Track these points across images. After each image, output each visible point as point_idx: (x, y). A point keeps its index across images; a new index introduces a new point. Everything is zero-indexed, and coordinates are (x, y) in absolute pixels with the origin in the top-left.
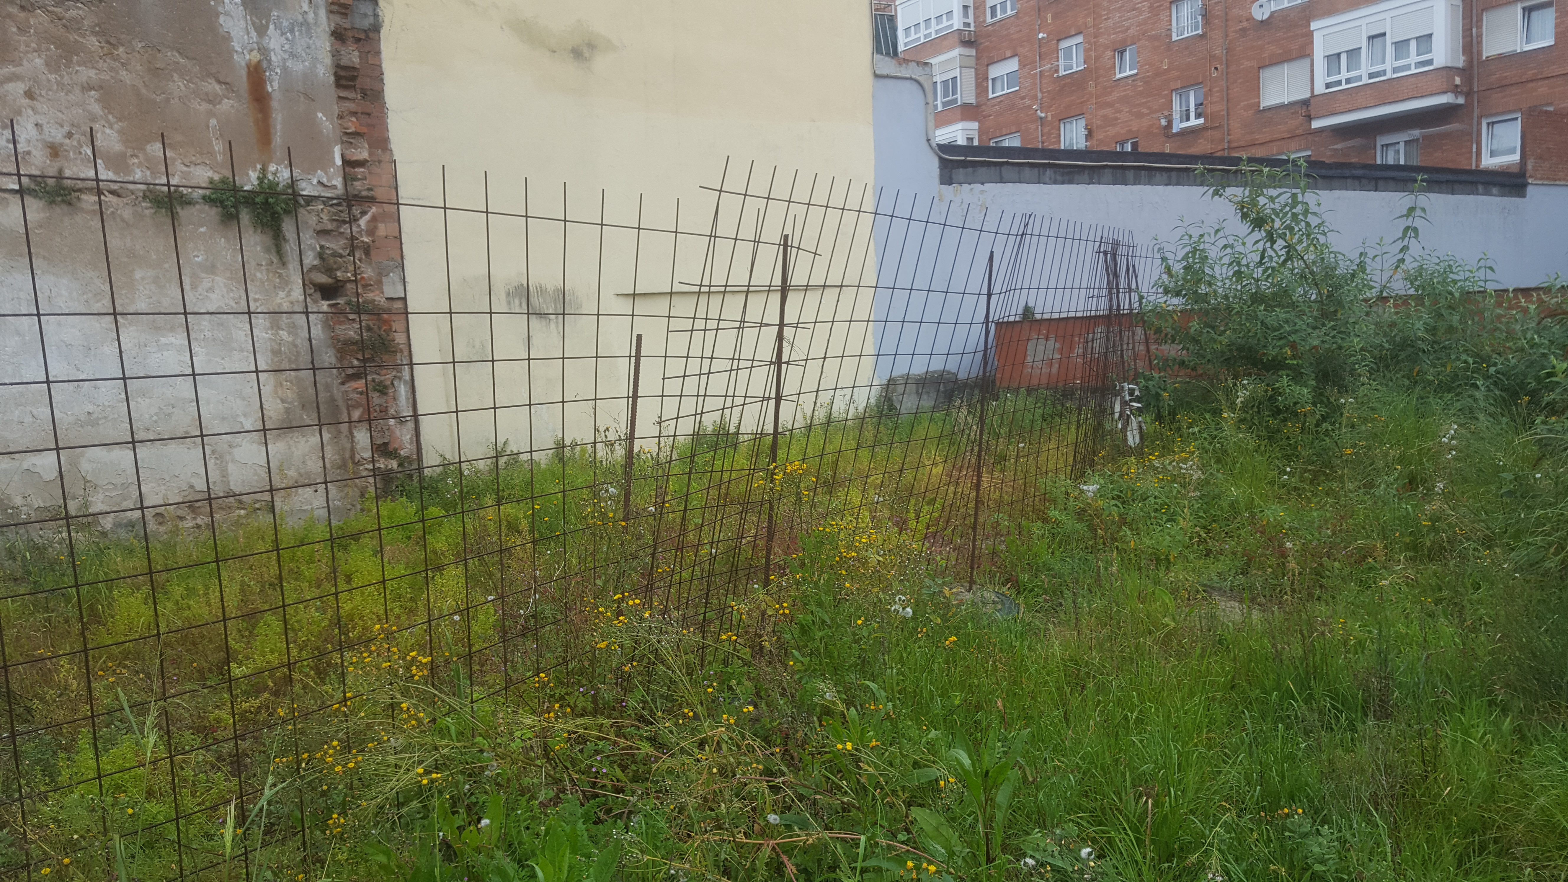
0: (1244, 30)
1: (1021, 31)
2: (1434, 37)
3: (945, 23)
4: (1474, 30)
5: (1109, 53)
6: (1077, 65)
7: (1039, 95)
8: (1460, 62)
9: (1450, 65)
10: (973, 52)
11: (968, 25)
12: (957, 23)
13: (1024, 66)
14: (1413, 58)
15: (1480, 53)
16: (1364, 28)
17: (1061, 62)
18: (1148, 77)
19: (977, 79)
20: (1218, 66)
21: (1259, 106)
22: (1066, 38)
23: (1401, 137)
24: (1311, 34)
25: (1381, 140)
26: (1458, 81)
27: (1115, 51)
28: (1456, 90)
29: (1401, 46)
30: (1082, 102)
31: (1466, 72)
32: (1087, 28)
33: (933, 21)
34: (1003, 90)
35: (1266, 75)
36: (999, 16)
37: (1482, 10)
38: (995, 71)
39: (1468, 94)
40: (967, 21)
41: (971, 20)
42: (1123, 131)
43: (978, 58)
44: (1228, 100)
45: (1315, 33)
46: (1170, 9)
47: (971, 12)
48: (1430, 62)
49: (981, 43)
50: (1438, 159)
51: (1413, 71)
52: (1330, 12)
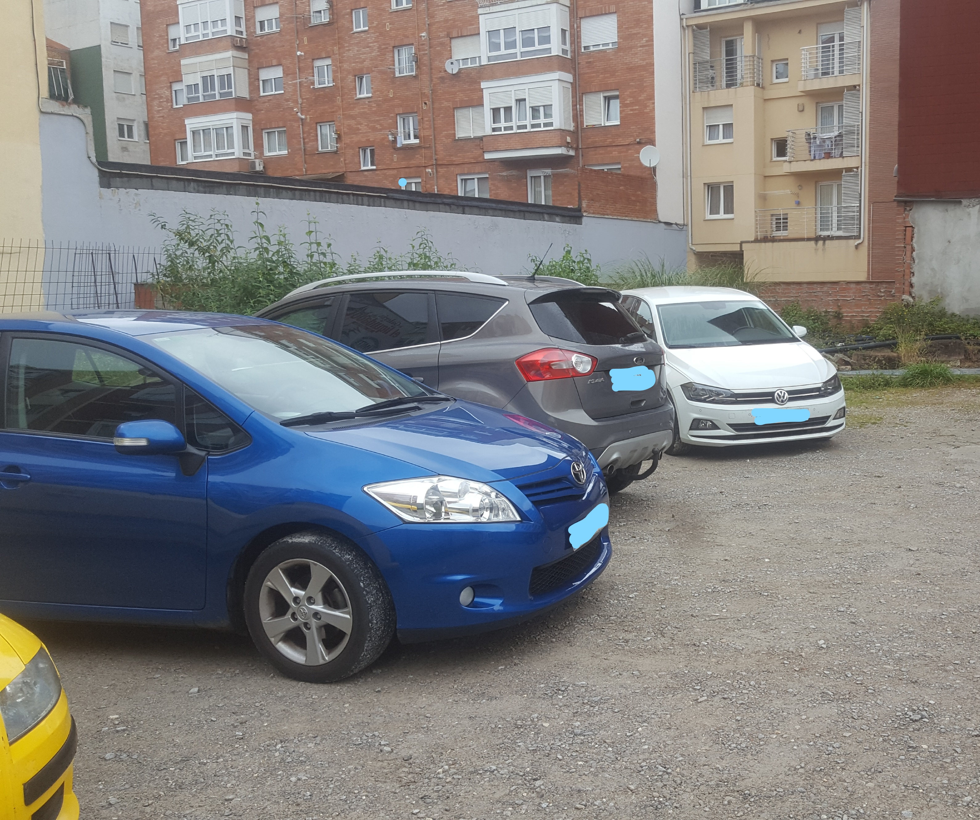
0: (442, 78)
1: (284, 46)
2: (553, 106)
3: (220, 28)
4: (578, 106)
5: (351, 77)
6: (328, 82)
7: (300, 101)
8: (571, 127)
9: (563, 128)
10: (246, 56)
11: (241, 33)
12: (230, 29)
13: (287, 75)
14: (542, 120)
15: (582, 122)
16: (513, 92)
17: (316, 78)
18: (380, 101)
19: (249, 78)
20: (427, 102)
21: (455, 137)
22: (318, 59)
23: (540, 172)
24: (482, 90)
25: (531, 173)
26: (569, 139)
27: (355, 76)
28: (568, 146)
29: (535, 110)
30: (333, 112)
31: (574, 134)
32: (334, 54)
33: (210, 25)
34: (272, 91)
35: (459, 115)
36: (267, 31)
37: (582, 94)
38: (264, 74)
39: (577, 149)
40: (239, 29)
41: (243, 28)
42: (364, 140)
43: (250, 61)
44: (434, 128)
45: (484, 90)
46: (393, 51)
47: (243, 22)
48: (551, 124)
49: (253, 50)
51: (542, 129)
52: (492, 78)
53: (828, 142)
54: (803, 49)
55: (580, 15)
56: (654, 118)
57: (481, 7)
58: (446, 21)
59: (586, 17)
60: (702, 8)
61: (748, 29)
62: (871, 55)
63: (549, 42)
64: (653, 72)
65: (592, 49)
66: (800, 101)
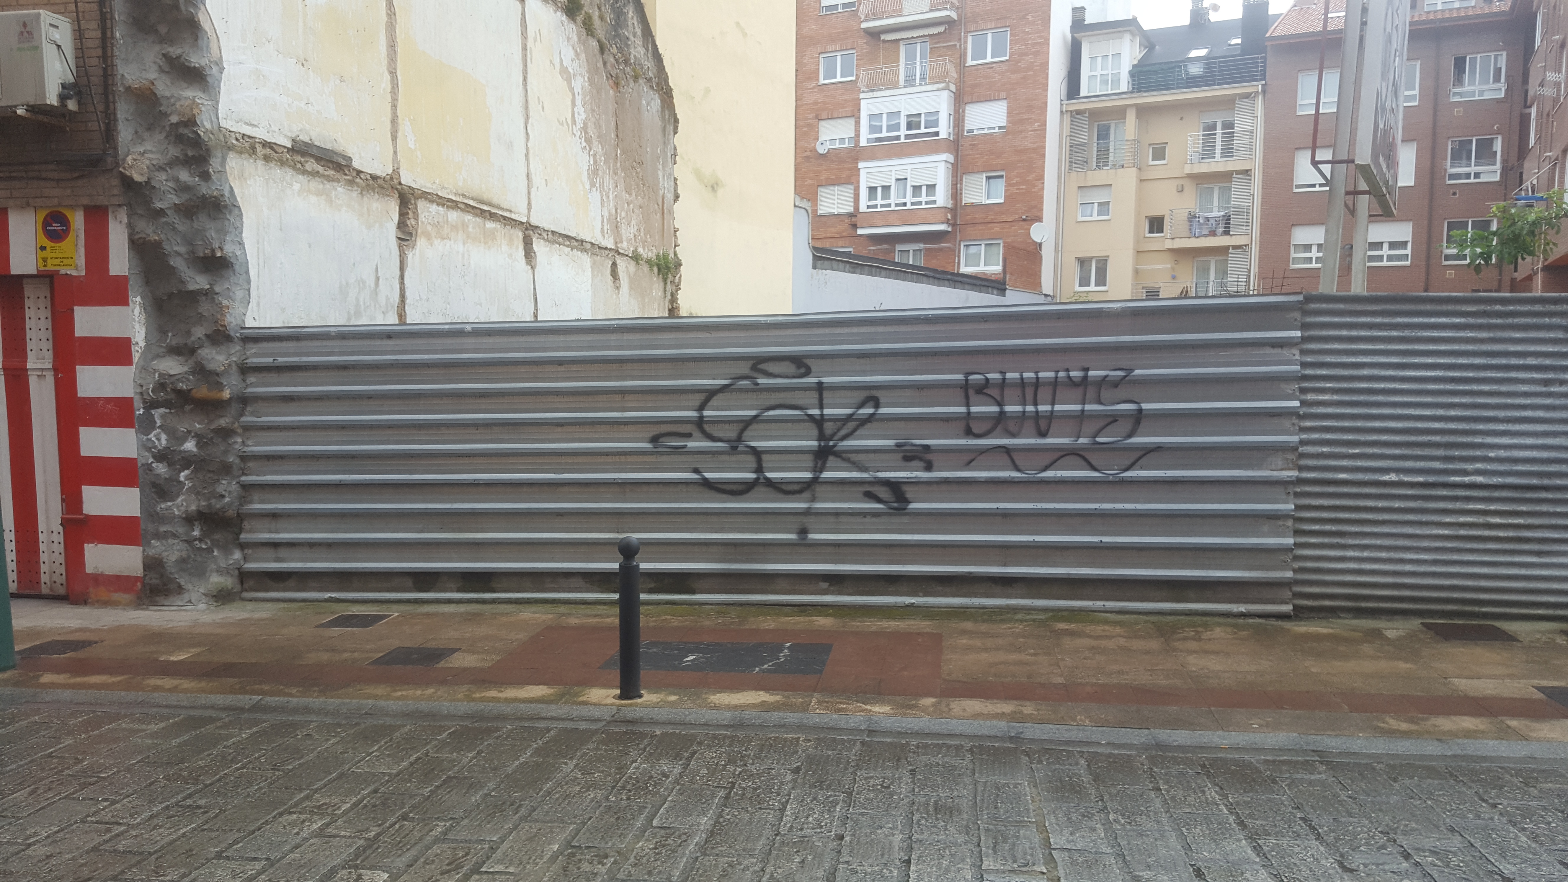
2: (937, 187)
4: (958, 186)
8: (951, 205)
9: (945, 205)
14: (924, 198)
15: (961, 200)
16: (893, 172)
21: (817, 212)
23: (911, 247)
24: (859, 169)
25: (899, 247)
26: (949, 216)
28: (947, 222)
29: (917, 189)
31: (954, 210)
35: (823, 192)
37: (964, 173)
39: (954, 225)
45: (861, 170)
48: (934, 202)
50: (934, 264)
51: (924, 206)
52: (872, 158)
53: (1212, 221)
54: (1190, 136)
55: (966, 100)
56: (1043, 197)
57: (863, 92)
58: (816, 103)
59: (972, 102)
60: (1082, 95)
61: (1131, 116)
62: (1264, 143)
63: (937, 126)
64: (1044, 154)
65: (976, 132)
66: (1180, 182)
